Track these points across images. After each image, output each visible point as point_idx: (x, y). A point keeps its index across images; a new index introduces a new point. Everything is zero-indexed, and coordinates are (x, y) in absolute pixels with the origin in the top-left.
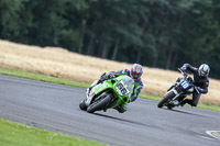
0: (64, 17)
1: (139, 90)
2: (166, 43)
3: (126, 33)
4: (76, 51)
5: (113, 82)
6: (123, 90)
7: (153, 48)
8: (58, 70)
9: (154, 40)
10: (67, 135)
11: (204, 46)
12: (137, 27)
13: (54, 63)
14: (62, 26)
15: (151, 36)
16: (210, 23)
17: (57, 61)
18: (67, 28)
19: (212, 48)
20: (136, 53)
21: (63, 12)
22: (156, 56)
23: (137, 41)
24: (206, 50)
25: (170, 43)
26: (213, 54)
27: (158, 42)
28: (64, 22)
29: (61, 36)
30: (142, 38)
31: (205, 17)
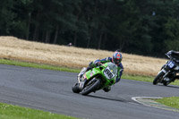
0: (14, 11)
1: (121, 73)
2: (97, 28)
3: (64, 21)
4: (25, 38)
5: (101, 69)
6: (110, 74)
7: (87, 32)
8: (9, 53)
9: (87, 26)
10: (17, 106)
11: (128, 28)
12: (72, 15)
13: (6, 48)
14: (12, 18)
15: (85, 23)
16: (132, 9)
17: (10, 46)
18: (16, 19)
20: (73, 37)
21: (12, 7)
22: (89, 38)
23: (73, 27)
24: (130, 32)
25: (100, 27)
27: (89, 27)
28: (13, 15)
29: (11, 26)
30: (77, 24)
31: (128, 4)
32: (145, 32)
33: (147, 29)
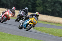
2: (13, 2)
7: (9, 4)
9: (9, 2)
11: (24, 3)
19: (26, 3)
20: (4, 5)
22: (10, 6)
24: (24, 4)
25: (14, 2)
26: (26, 5)
27: (10, 2)
30: (6, 1)
32: (29, 4)
33: (30, 3)
